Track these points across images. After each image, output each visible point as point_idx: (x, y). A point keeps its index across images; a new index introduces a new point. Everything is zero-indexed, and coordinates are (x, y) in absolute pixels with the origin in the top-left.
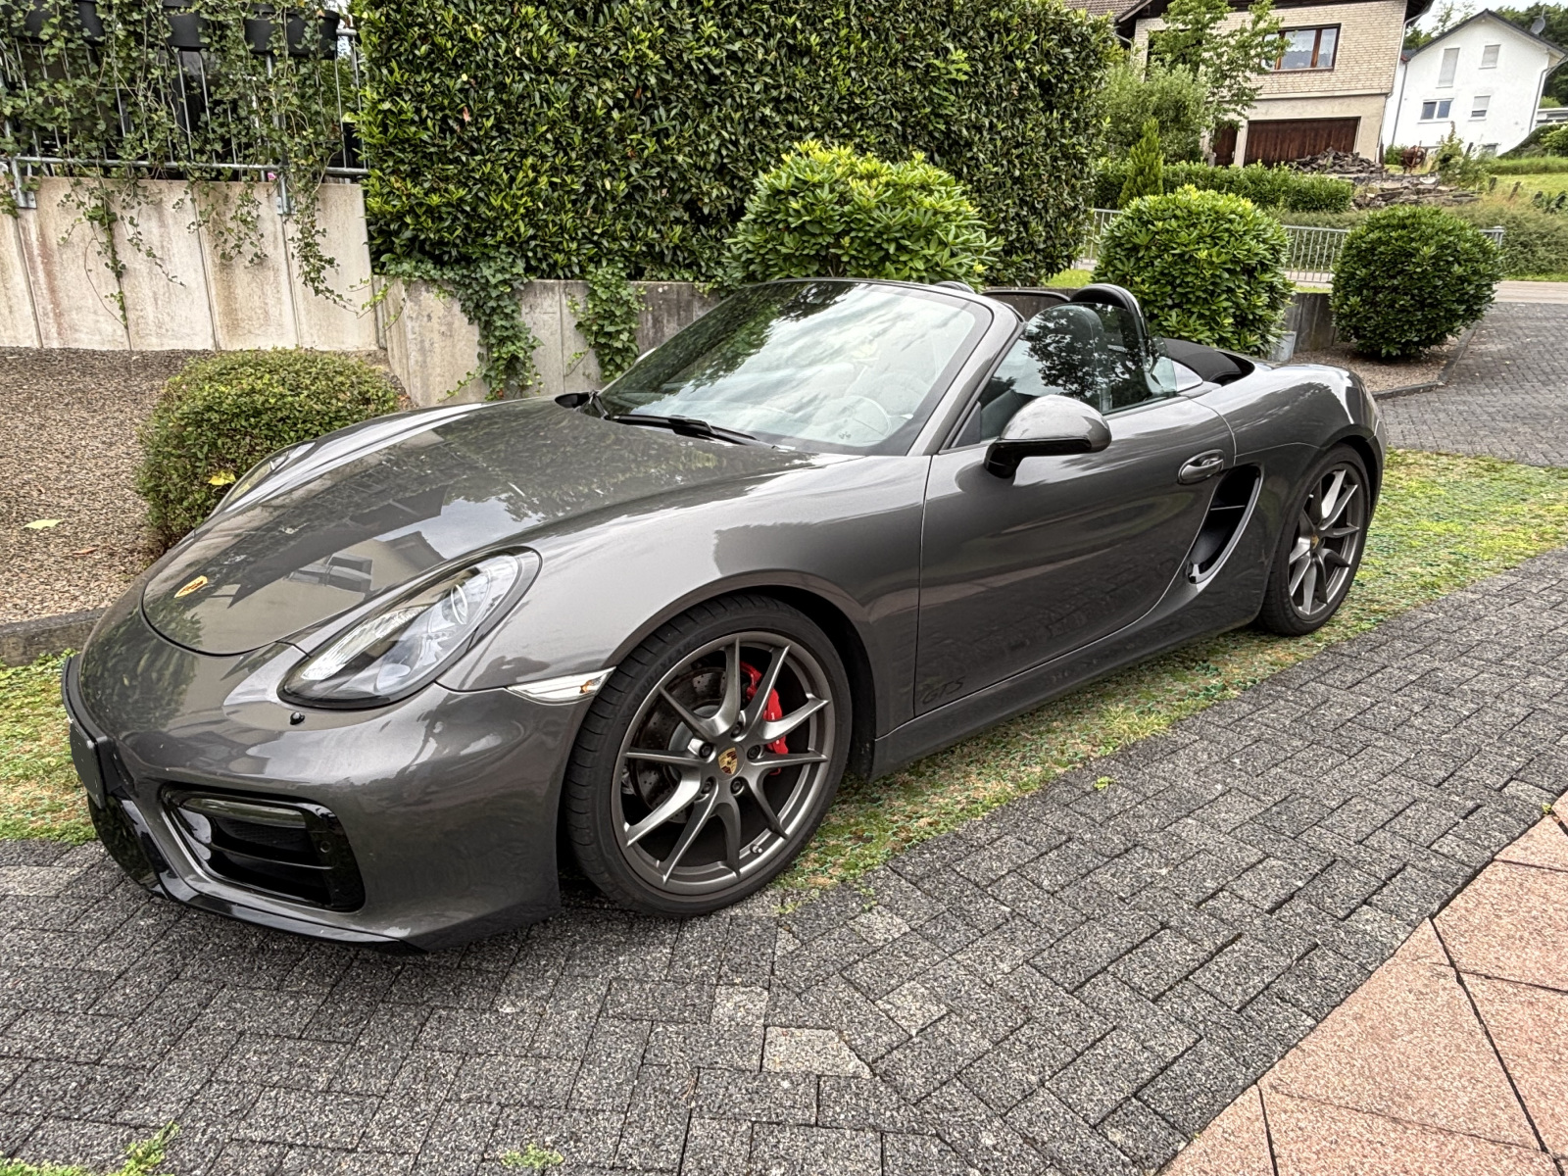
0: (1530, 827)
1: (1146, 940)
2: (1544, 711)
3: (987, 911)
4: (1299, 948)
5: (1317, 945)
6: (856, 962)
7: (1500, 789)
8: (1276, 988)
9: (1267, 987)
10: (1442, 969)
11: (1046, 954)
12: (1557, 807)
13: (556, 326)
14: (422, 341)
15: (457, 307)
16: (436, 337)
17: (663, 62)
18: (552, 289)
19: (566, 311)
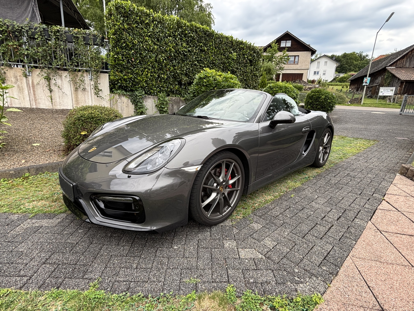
0: (381, 202)
1: (314, 227)
2: (374, 181)
3: (278, 222)
4: (346, 227)
5: (349, 227)
6: (253, 234)
7: (372, 195)
8: (345, 235)
9: (343, 235)
10: (376, 231)
11: (294, 230)
12: (385, 198)
13: (151, 106)
14: (122, 108)
15: (130, 101)
16: (125, 107)
17: (175, 51)
18: (150, 98)
19: (153, 102)
